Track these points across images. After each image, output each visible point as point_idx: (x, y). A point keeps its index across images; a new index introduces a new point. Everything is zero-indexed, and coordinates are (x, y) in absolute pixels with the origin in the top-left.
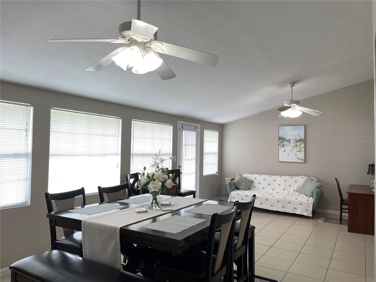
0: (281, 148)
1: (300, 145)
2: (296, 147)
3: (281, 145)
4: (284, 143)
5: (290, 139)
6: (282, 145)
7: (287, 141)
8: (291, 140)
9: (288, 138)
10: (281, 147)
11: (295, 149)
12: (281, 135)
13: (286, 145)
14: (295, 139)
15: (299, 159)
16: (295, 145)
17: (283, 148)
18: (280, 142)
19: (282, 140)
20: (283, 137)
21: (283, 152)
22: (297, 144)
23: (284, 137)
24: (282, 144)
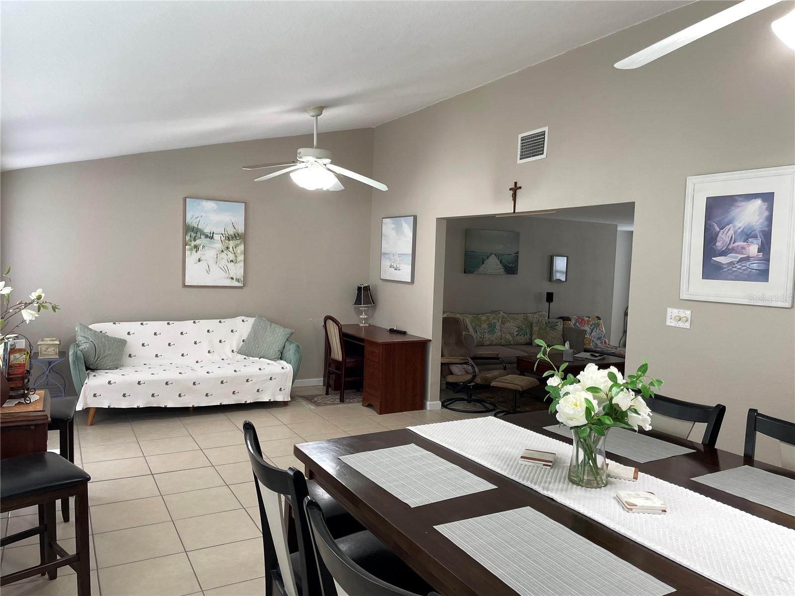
0: (191, 253)
1: (236, 248)
2: (225, 252)
3: (190, 245)
4: (198, 242)
5: (213, 233)
6: (192, 245)
7: (207, 236)
8: (216, 234)
9: (207, 230)
10: (191, 250)
11: (223, 255)
12: (191, 220)
13: (204, 247)
14: (223, 233)
15: (232, 278)
16: (224, 248)
17: (196, 252)
18: (188, 238)
19: (193, 235)
20: (196, 226)
21: (196, 263)
22: (229, 243)
23: (199, 227)
24: (193, 243)
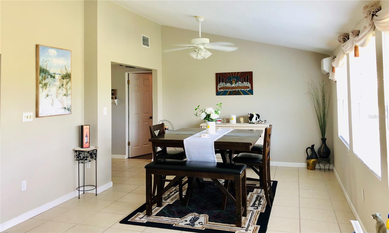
0: (43, 90)
1: (67, 84)
2: (61, 88)
3: (42, 83)
4: (47, 81)
5: (55, 74)
6: (43, 83)
7: (51, 76)
8: (57, 74)
9: (51, 72)
10: (42, 87)
11: (60, 90)
12: (42, 64)
13: (50, 84)
14: (60, 73)
15: (65, 108)
16: (61, 85)
17: (46, 89)
18: (40, 78)
19: (44, 75)
20: (45, 68)
21: (45, 98)
22: (63, 82)
23: (47, 69)
24: (44, 82)
